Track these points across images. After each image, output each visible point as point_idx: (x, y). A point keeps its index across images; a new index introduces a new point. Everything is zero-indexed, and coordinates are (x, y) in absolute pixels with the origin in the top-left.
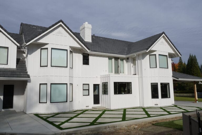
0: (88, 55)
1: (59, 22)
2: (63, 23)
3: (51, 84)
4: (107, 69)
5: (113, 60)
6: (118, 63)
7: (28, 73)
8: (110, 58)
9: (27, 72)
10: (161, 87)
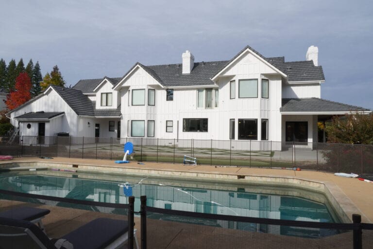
0: (173, 90)
1: (136, 64)
2: (139, 64)
3: (132, 121)
4: (195, 103)
5: (204, 91)
6: (211, 94)
7: (122, 112)
8: (199, 90)
9: (120, 112)
10: (239, 125)
